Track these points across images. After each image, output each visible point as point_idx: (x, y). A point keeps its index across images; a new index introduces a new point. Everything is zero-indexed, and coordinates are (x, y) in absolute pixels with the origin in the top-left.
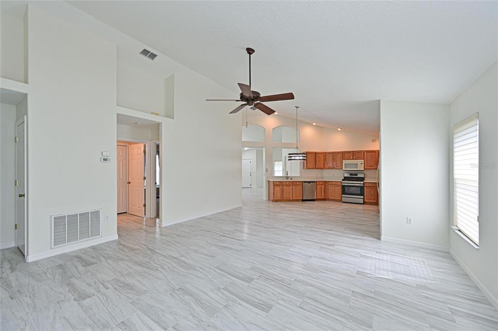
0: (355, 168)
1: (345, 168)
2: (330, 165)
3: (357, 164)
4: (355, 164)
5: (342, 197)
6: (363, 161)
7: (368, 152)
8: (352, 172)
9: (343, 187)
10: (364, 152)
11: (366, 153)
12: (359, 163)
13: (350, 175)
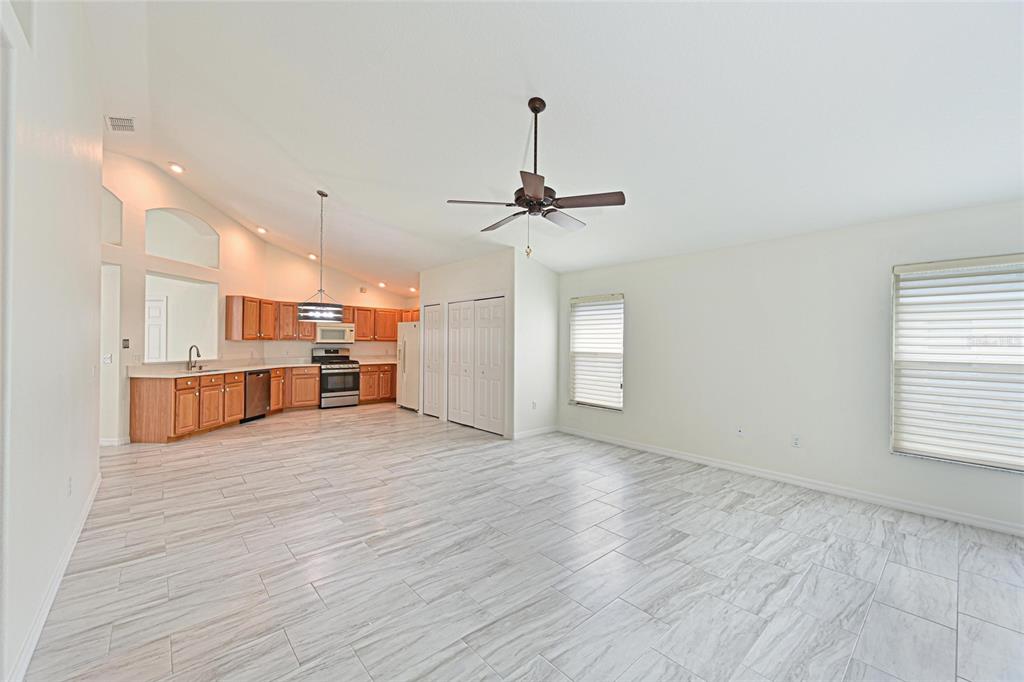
0: (340, 339)
1: (323, 338)
2: (289, 331)
3: (344, 331)
4: (339, 331)
5: (321, 398)
6: (353, 325)
7: (359, 309)
8: (328, 347)
9: (323, 378)
10: (354, 308)
11: (356, 312)
12: (348, 330)
13: (327, 352)
